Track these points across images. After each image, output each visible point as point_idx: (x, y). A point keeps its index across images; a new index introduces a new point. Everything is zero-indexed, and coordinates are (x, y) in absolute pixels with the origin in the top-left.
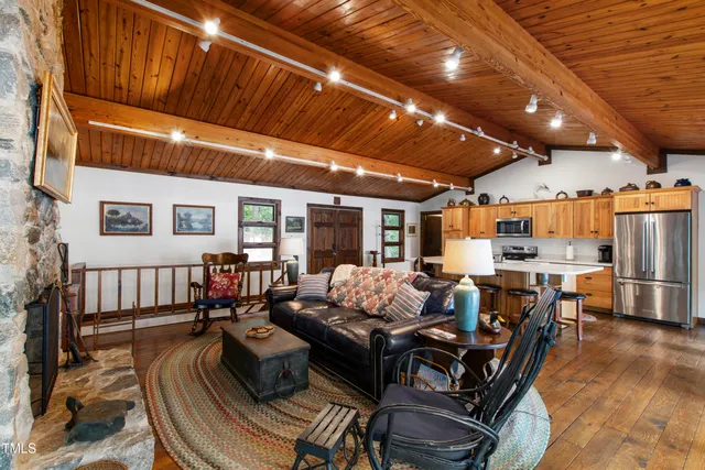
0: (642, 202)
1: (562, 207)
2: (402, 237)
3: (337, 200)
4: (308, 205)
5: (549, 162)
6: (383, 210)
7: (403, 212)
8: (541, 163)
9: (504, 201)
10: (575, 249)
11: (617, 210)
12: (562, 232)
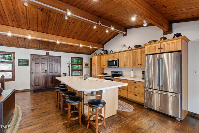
0: (157, 47)
1: (128, 53)
2: (82, 67)
3: (47, 53)
4: (31, 55)
5: (126, 35)
6: (72, 57)
7: (82, 58)
8: (124, 35)
9: (112, 52)
10: (134, 73)
11: (146, 53)
12: (128, 65)
